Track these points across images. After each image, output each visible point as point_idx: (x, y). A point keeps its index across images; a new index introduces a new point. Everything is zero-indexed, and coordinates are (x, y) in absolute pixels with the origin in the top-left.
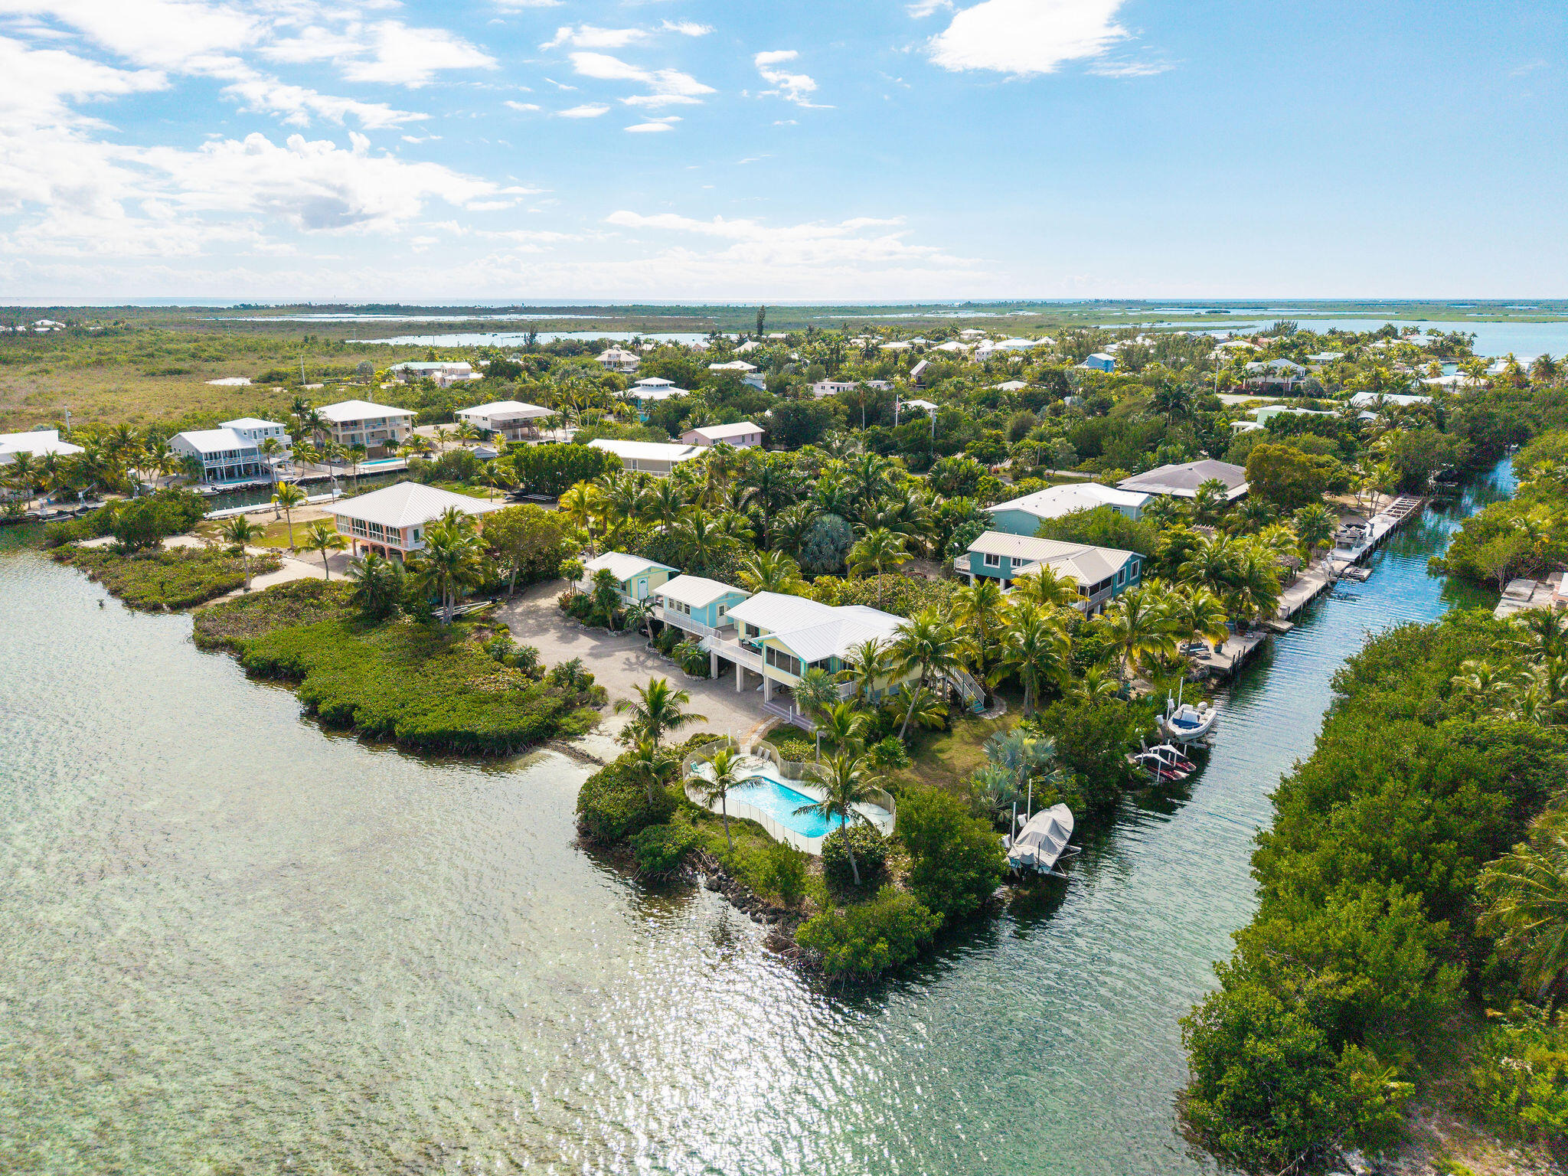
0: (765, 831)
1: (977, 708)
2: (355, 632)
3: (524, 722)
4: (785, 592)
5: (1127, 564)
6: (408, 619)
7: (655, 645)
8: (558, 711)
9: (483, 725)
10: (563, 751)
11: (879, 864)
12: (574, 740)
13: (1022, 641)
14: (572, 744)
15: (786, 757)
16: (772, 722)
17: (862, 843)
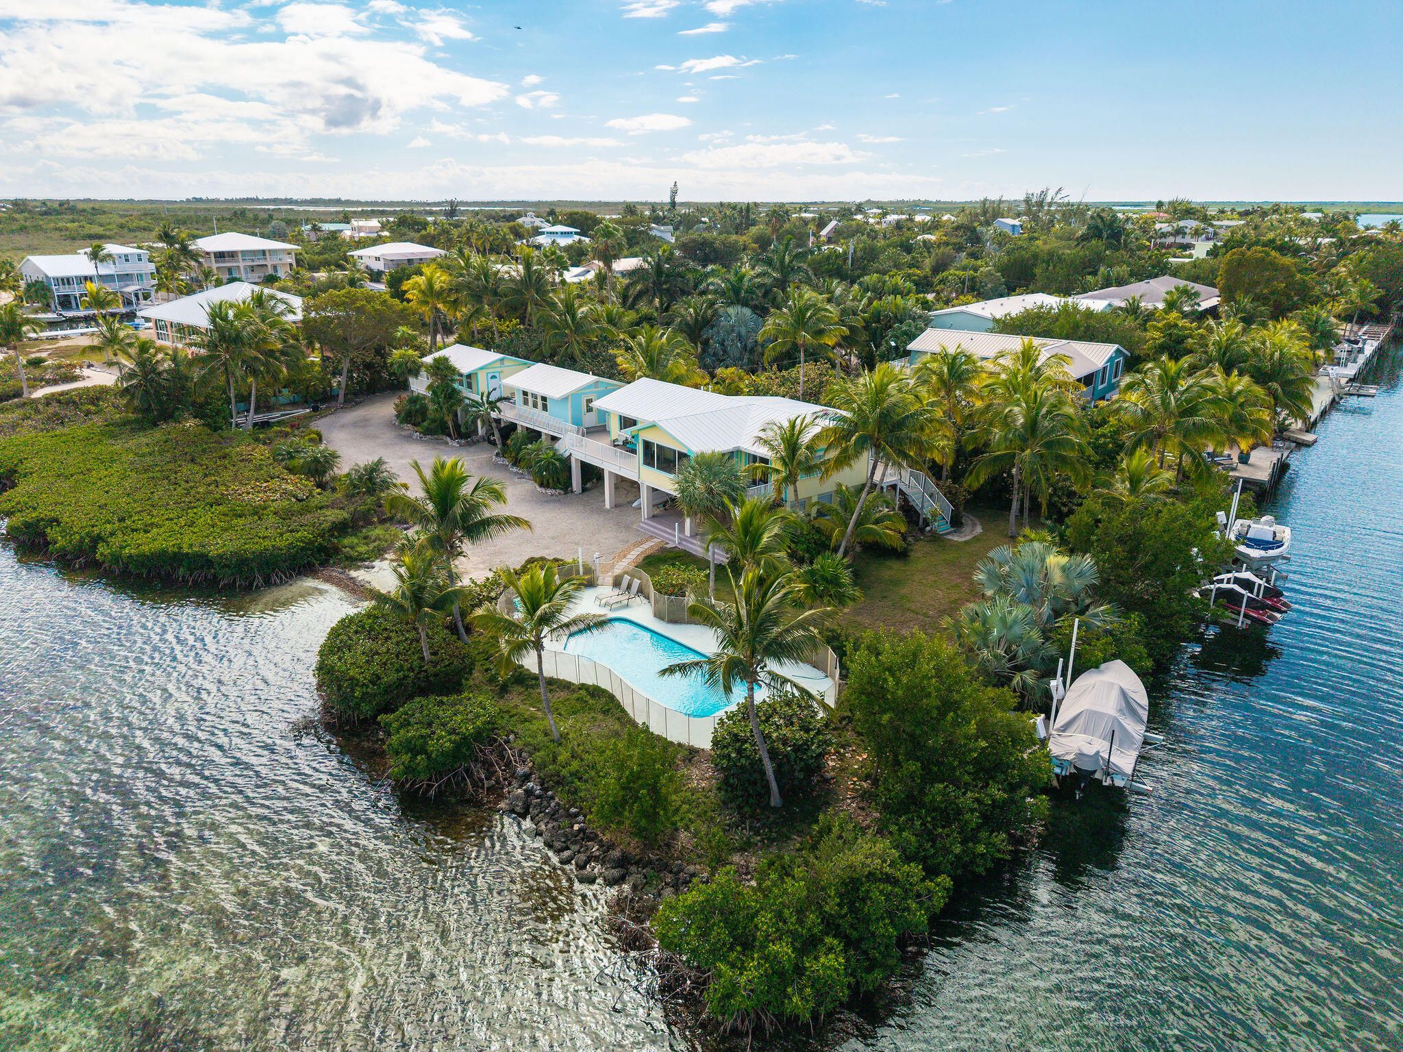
0: (618, 706)
1: (942, 527)
2: (113, 436)
3: (281, 543)
4: (678, 380)
5: (1111, 359)
6: (190, 423)
7: (502, 454)
8: (342, 528)
9: (220, 545)
10: (338, 583)
11: (814, 767)
12: (358, 568)
13: (1021, 421)
14: (353, 574)
15: (660, 589)
16: (649, 546)
17: (784, 731)
